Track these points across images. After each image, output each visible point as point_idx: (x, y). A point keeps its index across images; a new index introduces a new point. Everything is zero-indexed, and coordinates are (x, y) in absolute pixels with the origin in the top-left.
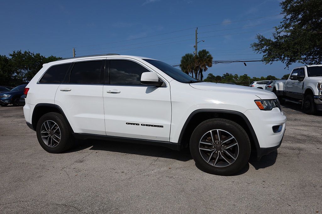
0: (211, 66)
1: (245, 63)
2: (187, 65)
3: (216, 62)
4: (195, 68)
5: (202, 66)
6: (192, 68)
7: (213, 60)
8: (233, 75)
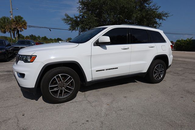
0: (26, 29)
1: (50, 29)
2: (5, 25)
3: (30, 26)
4: (12, 29)
5: (19, 28)
6: (10, 29)
7: (27, 24)
8: (37, 36)
